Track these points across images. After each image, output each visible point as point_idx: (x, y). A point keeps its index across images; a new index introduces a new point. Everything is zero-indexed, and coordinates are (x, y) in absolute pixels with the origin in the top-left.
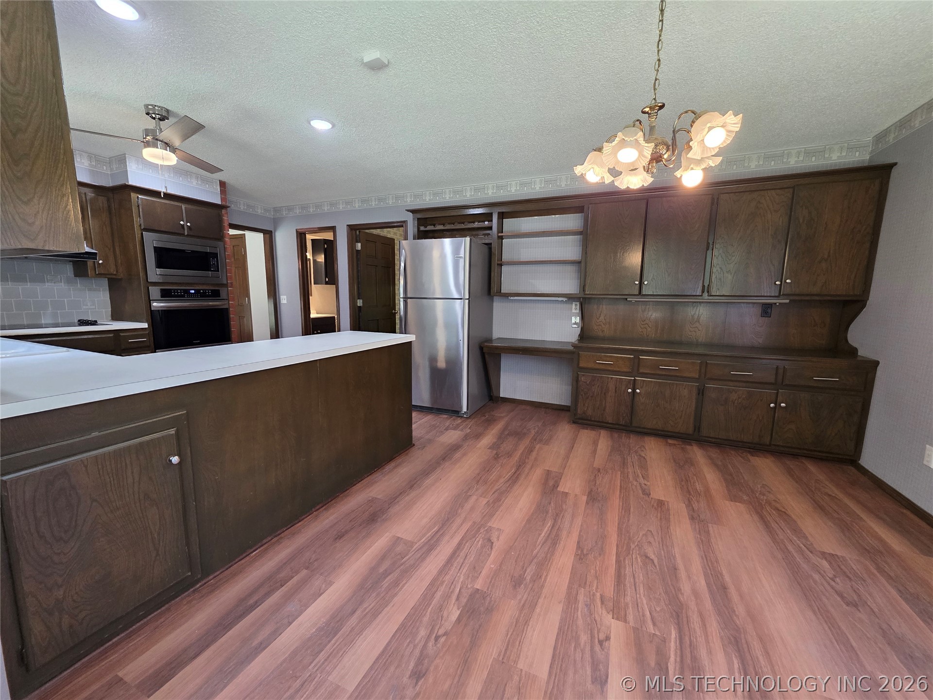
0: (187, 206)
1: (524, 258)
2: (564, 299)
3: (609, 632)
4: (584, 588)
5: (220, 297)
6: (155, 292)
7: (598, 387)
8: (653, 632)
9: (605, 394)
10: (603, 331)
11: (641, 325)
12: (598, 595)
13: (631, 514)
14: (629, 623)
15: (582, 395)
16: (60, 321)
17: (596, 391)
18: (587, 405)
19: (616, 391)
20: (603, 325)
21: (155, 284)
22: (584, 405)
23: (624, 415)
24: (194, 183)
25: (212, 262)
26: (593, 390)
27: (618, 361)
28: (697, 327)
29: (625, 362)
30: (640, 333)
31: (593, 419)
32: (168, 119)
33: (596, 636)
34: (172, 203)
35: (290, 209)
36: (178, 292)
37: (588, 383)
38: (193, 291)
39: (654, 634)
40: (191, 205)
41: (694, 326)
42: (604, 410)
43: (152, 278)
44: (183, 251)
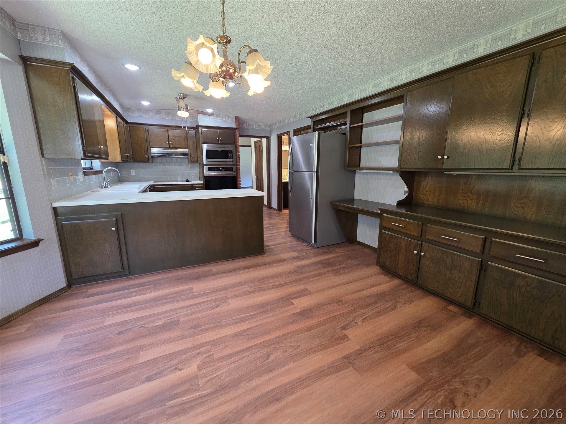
0: (220, 131)
1: (374, 141)
2: (391, 172)
3: (185, 368)
4: (212, 347)
5: (232, 170)
6: (206, 168)
7: (394, 244)
8: (200, 384)
9: (398, 250)
10: (428, 200)
11: (462, 197)
12: (212, 353)
13: (307, 333)
14: (199, 372)
15: (383, 248)
16: (183, 180)
17: (392, 247)
18: (386, 257)
19: (406, 251)
20: (428, 194)
21: (206, 165)
22: (384, 256)
23: (412, 272)
24: (224, 120)
25: (230, 155)
26: (391, 246)
27: (409, 225)
28: (525, 203)
29: (414, 228)
30: (461, 204)
31: (390, 269)
32: (186, 98)
33: (179, 365)
34: (215, 130)
35: (275, 124)
36: (215, 169)
37: (387, 239)
38: (221, 168)
39: (199, 384)
40: (222, 130)
41: (522, 201)
42: (397, 264)
43: (205, 163)
44: (218, 151)
